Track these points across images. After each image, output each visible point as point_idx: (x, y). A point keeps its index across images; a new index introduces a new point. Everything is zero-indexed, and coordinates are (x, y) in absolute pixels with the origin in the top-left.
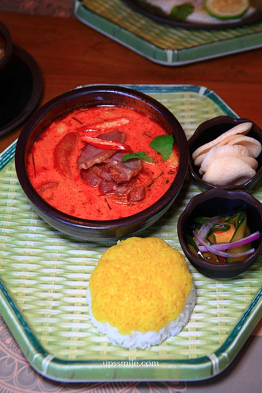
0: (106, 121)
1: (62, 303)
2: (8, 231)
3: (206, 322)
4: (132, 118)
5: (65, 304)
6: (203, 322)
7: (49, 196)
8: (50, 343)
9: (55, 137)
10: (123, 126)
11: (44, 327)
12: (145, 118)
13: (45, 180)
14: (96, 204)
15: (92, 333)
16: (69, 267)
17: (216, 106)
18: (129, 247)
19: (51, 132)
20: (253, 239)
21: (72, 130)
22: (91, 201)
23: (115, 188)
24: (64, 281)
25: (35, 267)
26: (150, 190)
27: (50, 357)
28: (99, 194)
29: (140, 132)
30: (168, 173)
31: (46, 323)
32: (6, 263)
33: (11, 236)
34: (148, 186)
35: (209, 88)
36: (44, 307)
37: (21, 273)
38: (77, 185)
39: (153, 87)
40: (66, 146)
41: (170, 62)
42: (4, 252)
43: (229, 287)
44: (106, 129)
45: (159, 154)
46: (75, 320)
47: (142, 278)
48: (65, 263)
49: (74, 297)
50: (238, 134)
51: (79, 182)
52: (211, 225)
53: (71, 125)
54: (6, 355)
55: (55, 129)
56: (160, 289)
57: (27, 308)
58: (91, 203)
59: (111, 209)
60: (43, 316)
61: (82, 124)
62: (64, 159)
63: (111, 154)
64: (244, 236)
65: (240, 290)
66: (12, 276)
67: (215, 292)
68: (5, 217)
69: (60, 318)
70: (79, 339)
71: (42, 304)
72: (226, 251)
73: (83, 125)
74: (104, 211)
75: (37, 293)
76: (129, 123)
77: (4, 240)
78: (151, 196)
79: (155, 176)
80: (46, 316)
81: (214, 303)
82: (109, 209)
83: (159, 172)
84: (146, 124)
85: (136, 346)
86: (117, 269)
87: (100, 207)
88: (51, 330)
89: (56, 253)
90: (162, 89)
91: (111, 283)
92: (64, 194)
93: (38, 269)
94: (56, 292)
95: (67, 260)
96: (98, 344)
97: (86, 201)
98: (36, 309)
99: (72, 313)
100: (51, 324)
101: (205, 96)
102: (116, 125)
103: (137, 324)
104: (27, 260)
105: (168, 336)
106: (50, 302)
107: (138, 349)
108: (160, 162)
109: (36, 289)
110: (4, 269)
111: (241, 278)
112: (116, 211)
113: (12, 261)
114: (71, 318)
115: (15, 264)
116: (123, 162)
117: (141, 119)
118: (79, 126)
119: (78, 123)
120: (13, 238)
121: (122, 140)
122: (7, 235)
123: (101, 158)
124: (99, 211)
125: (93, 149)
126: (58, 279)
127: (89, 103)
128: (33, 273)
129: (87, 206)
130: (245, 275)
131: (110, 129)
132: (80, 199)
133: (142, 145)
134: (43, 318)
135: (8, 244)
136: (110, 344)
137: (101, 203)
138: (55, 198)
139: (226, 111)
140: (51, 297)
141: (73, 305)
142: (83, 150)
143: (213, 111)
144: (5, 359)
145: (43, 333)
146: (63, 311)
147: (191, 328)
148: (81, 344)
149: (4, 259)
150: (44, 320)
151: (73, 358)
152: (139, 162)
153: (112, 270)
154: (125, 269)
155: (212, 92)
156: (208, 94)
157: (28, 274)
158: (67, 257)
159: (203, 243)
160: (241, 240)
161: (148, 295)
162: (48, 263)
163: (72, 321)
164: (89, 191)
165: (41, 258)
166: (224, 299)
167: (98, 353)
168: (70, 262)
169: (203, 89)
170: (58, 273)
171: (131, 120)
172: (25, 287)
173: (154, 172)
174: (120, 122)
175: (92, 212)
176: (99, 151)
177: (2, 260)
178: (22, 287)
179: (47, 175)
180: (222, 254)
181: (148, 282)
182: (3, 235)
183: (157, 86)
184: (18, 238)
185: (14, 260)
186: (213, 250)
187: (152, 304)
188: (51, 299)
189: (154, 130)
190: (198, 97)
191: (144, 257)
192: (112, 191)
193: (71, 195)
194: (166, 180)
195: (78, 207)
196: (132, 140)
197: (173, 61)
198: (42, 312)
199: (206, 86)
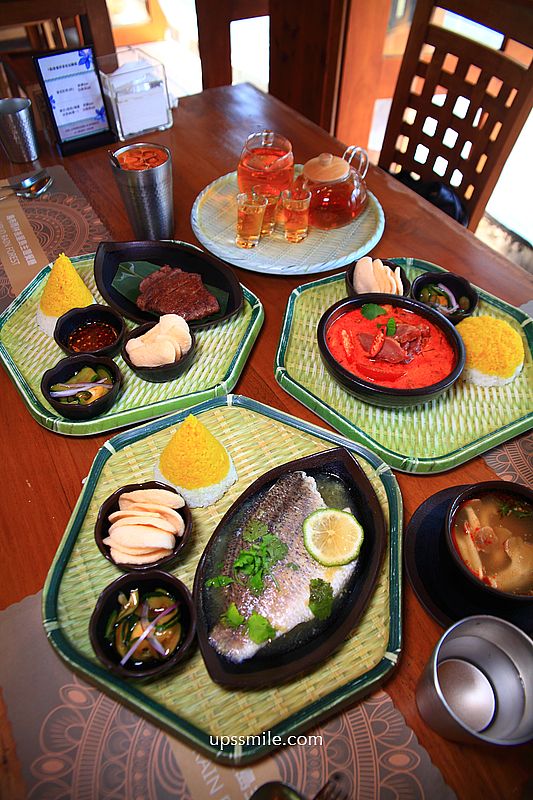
1: (491, 402)
31: (511, 411)
36: (498, 413)
37: (469, 428)
60: (505, 413)
69: (505, 404)
75: (486, 417)
77: (438, 439)
93: (463, 417)
94: (482, 406)
98: (500, 417)
100: (511, 408)
104: (456, 424)
106: (492, 410)
109: (482, 418)
115: (461, 431)
128: (468, 420)
135: (442, 437)
140: (487, 409)
146: (498, 402)
157: (468, 423)
182: (433, 440)
185: (457, 433)
198: (502, 414)
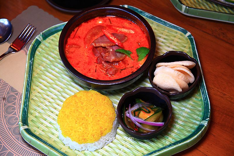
0: (124, 27)
1: (51, 105)
2: (51, 59)
3: (110, 154)
4: (137, 32)
5: (52, 106)
6: (109, 153)
7: (72, 51)
8: (32, 121)
9: (95, 24)
10: (130, 34)
11: (35, 112)
12: (144, 35)
13: (75, 43)
14: (91, 66)
15: (54, 127)
16: (66, 90)
17: (191, 46)
18: (89, 95)
19: (94, 21)
20: (158, 125)
21: (104, 25)
22: (89, 63)
23: (103, 62)
24: (60, 95)
25: (51, 81)
26: (121, 72)
27: (26, 127)
28: (95, 61)
29: (136, 40)
30: (136, 68)
31: (38, 110)
32: (40, 73)
33: (51, 62)
34: (121, 70)
35: (192, 35)
36: (42, 103)
37: (43, 81)
38: (88, 52)
39: (162, 21)
40: (94, 31)
41: (183, 12)
42: (42, 67)
43: (134, 143)
44: (121, 32)
45: (138, 56)
46: (51, 116)
47: (83, 113)
48: (66, 87)
49: (59, 105)
50: (183, 65)
51: (91, 51)
52: (141, 106)
53: (105, 22)
54: (16, 115)
55: (97, 21)
56: (89, 124)
57: (35, 99)
58: (89, 64)
59: (96, 72)
61: (111, 23)
62: (90, 37)
63: (111, 45)
64: (155, 121)
65: (138, 148)
66: (39, 80)
67: (126, 141)
68: (54, 52)
69: (45, 112)
70: (47, 127)
71: (42, 100)
72: (140, 124)
73: (111, 25)
74: (92, 71)
75: (44, 94)
76: (134, 34)
77: (47, 62)
78: (119, 75)
79: (128, 67)
80: (40, 107)
81: (121, 147)
82: (95, 71)
83: (132, 66)
84: (142, 38)
85: (68, 145)
86: (76, 103)
87: (91, 68)
88: (37, 114)
89: (65, 80)
90: (167, 24)
91: (68, 108)
92: (79, 54)
93: (52, 83)
94: (52, 98)
95: (68, 86)
96: (53, 134)
97: (87, 62)
98: (38, 101)
99: (52, 112)
100: (40, 112)
101: (187, 38)
102: (126, 31)
103: (70, 134)
104: (50, 77)
105: (87, 150)
106: (46, 101)
107: (69, 148)
108: (136, 60)
109: (44, 92)
110: (37, 75)
111: (144, 142)
112: (97, 74)
113: (43, 74)
114: (50, 115)
115: (44, 76)
116: (116, 52)
117: (141, 35)
118: (109, 24)
119: (109, 22)
120: (51, 63)
121: (124, 41)
122: (50, 61)
123: (105, 44)
124: (90, 70)
125: (105, 38)
126: (57, 93)
127: (120, 15)
128: (48, 84)
129: (86, 65)
130: (147, 142)
131: (123, 32)
132: (85, 60)
133: (133, 48)
134: (38, 107)
135: (47, 65)
136: (58, 137)
137: (93, 67)
138: (74, 54)
139: (194, 51)
140: (48, 99)
141: (55, 109)
142: (101, 37)
143: (188, 48)
144: (15, 117)
145: (33, 115)
146: (49, 109)
147: (101, 153)
148: (46, 129)
149: (40, 71)
150: (38, 108)
151: (37, 134)
152: (124, 55)
153: (74, 102)
154: (79, 104)
155: (192, 37)
156: (189, 37)
157: (46, 83)
158: (68, 85)
159: (130, 113)
160: (151, 122)
161: (81, 123)
162: (58, 83)
163: (49, 116)
164: (92, 58)
165: (57, 79)
166: (127, 148)
167: (50, 138)
168: (68, 88)
169: (189, 34)
170: (59, 90)
171: (136, 32)
172: (40, 88)
173: (129, 64)
174: (129, 31)
175: (86, 69)
176: (108, 40)
177: (39, 71)
178: (39, 88)
179: (78, 41)
180: (137, 124)
181: (85, 117)
182: (48, 60)
183: (165, 21)
184: (53, 64)
185: (44, 73)
186: (133, 119)
187: (80, 129)
188: (48, 101)
189: (144, 43)
190: (185, 37)
191: (92, 103)
192: (102, 63)
193: (82, 56)
194: (132, 71)
195: (81, 63)
196: (129, 43)
197: (185, 12)
198: (40, 104)
199: (191, 33)
